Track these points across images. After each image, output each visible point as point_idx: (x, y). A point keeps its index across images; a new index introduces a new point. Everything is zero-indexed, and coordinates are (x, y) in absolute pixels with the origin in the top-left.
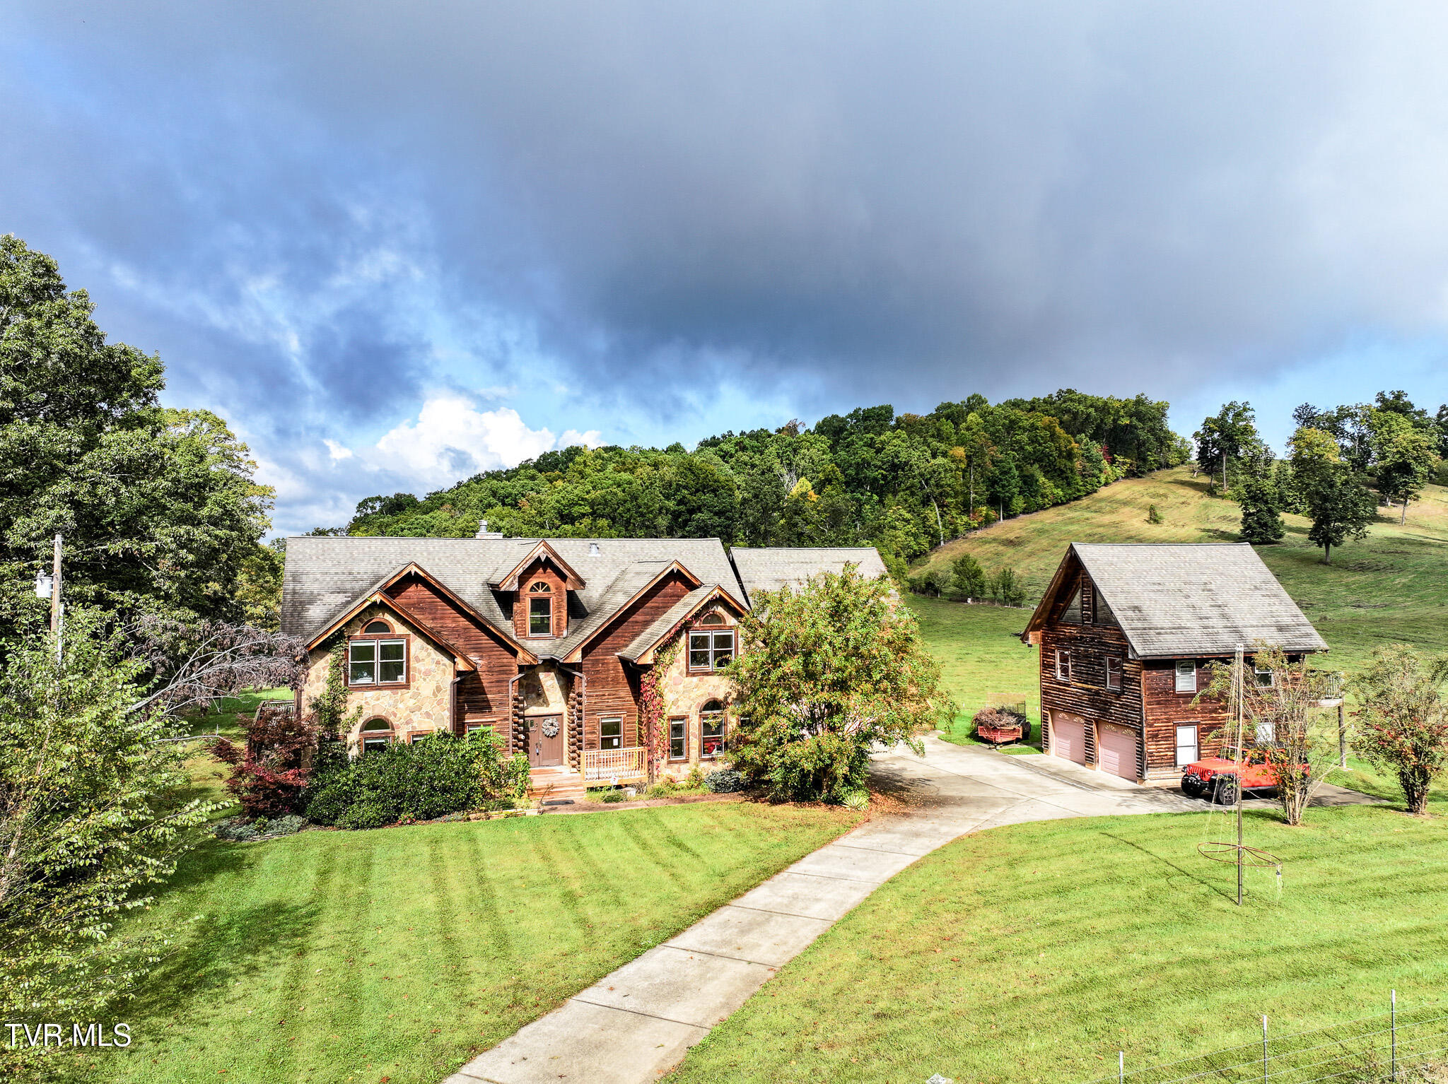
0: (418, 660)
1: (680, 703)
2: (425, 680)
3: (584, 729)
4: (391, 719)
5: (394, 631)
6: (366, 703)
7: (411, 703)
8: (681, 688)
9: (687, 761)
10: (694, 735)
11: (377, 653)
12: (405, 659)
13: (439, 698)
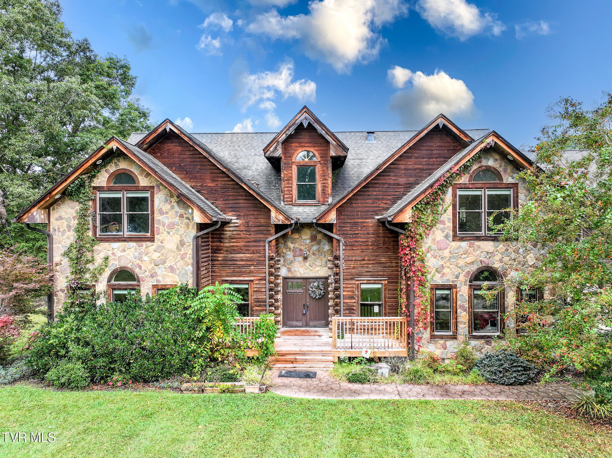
0: (161, 213)
1: (446, 271)
2: (169, 233)
3: (343, 293)
4: (137, 271)
5: (139, 182)
6: (113, 254)
7: (156, 256)
8: (446, 253)
9: (454, 337)
10: (462, 307)
11: (124, 205)
12: (149, 212)
13: (182, 252)
